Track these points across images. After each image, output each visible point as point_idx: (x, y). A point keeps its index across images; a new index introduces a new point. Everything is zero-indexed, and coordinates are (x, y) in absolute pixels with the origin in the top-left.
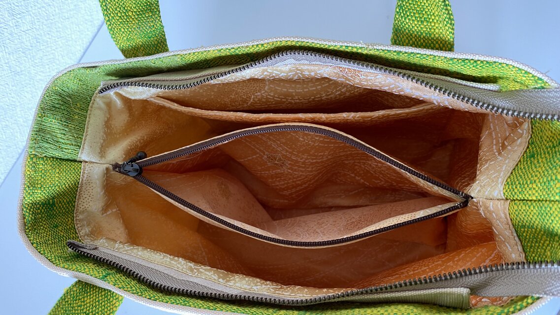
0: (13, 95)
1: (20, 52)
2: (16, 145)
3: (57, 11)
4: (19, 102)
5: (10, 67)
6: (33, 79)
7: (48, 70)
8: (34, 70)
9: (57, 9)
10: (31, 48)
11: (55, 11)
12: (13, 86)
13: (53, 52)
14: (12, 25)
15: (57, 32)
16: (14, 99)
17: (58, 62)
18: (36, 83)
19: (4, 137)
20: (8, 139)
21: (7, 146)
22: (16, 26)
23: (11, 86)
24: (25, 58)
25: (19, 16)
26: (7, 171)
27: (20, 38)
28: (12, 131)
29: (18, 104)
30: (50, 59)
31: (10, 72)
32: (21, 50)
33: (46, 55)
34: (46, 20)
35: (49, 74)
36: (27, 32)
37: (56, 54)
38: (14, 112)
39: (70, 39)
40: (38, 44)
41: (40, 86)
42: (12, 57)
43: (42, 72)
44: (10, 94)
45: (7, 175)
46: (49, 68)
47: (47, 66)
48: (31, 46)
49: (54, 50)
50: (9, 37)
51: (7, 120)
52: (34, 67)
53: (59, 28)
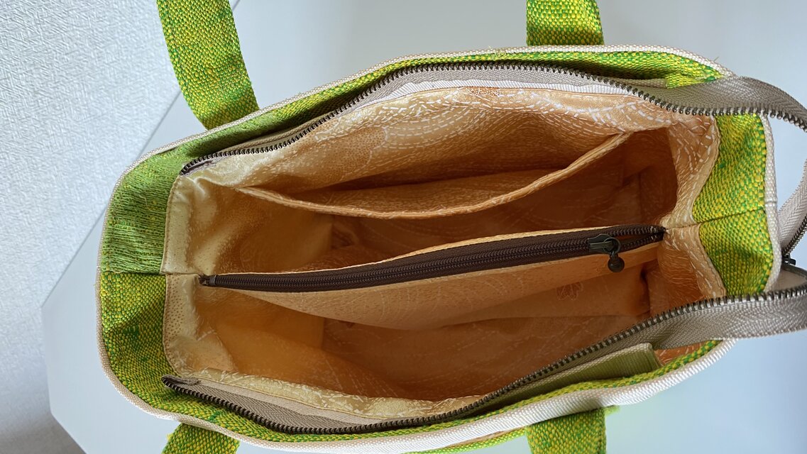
0: (91, 145)
1: (102, 91)
2: (92, 209)
3: (150, 36)
4: (99, 154)
5: (89, 109)
6: (117, 125)
7: (135, 112)
8: (118, 113)
9: (149, 34)
10: (115, 85)
11: (147, 36)
12: (91, 134)
13: (143, 88)
14: (93, 57)
15: (149, 62)
16: (92, 151)
17: (148, 102)
18: (120, 129)
19: (79, 199)
20: (83, 201)
21: (81, 210)
22: (99, 57)
23: (89, 134)
24: (108, 98)
25: (102, 45)
26: (81, 242)
27: (103, 72)
28: (88, 191)
29: (97, 157)
30: (138, 98)
31: (88, 116)
32: (104, 87)
33: (134, 93)
34: (136, 48)
35: (136, 117)
36: (112, 64)
37: (147, 91)
38: (92, 167)
39: (165, 71)
40: (125, 79)
41: (125, 132)
42: (92, 98)
43: (128, 115)
44: (88, 144)
45: (81, 247)
46: (136, 110)
47: (134, 107)
48: (116, 83)
49: (144, 86)
50: (90, 72)
51: (83, 177)
52: (119, 109)
53: (152, 57)
